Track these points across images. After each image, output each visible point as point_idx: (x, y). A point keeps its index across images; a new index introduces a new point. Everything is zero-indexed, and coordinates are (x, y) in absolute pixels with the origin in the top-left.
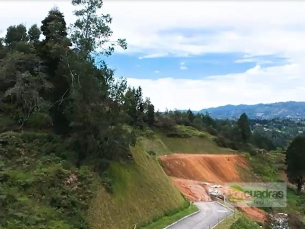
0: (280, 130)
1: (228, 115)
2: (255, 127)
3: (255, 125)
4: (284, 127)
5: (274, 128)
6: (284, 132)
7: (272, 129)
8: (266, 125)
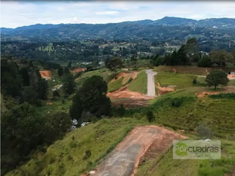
0: (71, 49)
1: (38, 33)
2: (57, 47)
3: (57, 46)
4: (74, 47)
5: (68, 48)
6: (73, 51)
7: (67, 49)
8: (63, 46)
